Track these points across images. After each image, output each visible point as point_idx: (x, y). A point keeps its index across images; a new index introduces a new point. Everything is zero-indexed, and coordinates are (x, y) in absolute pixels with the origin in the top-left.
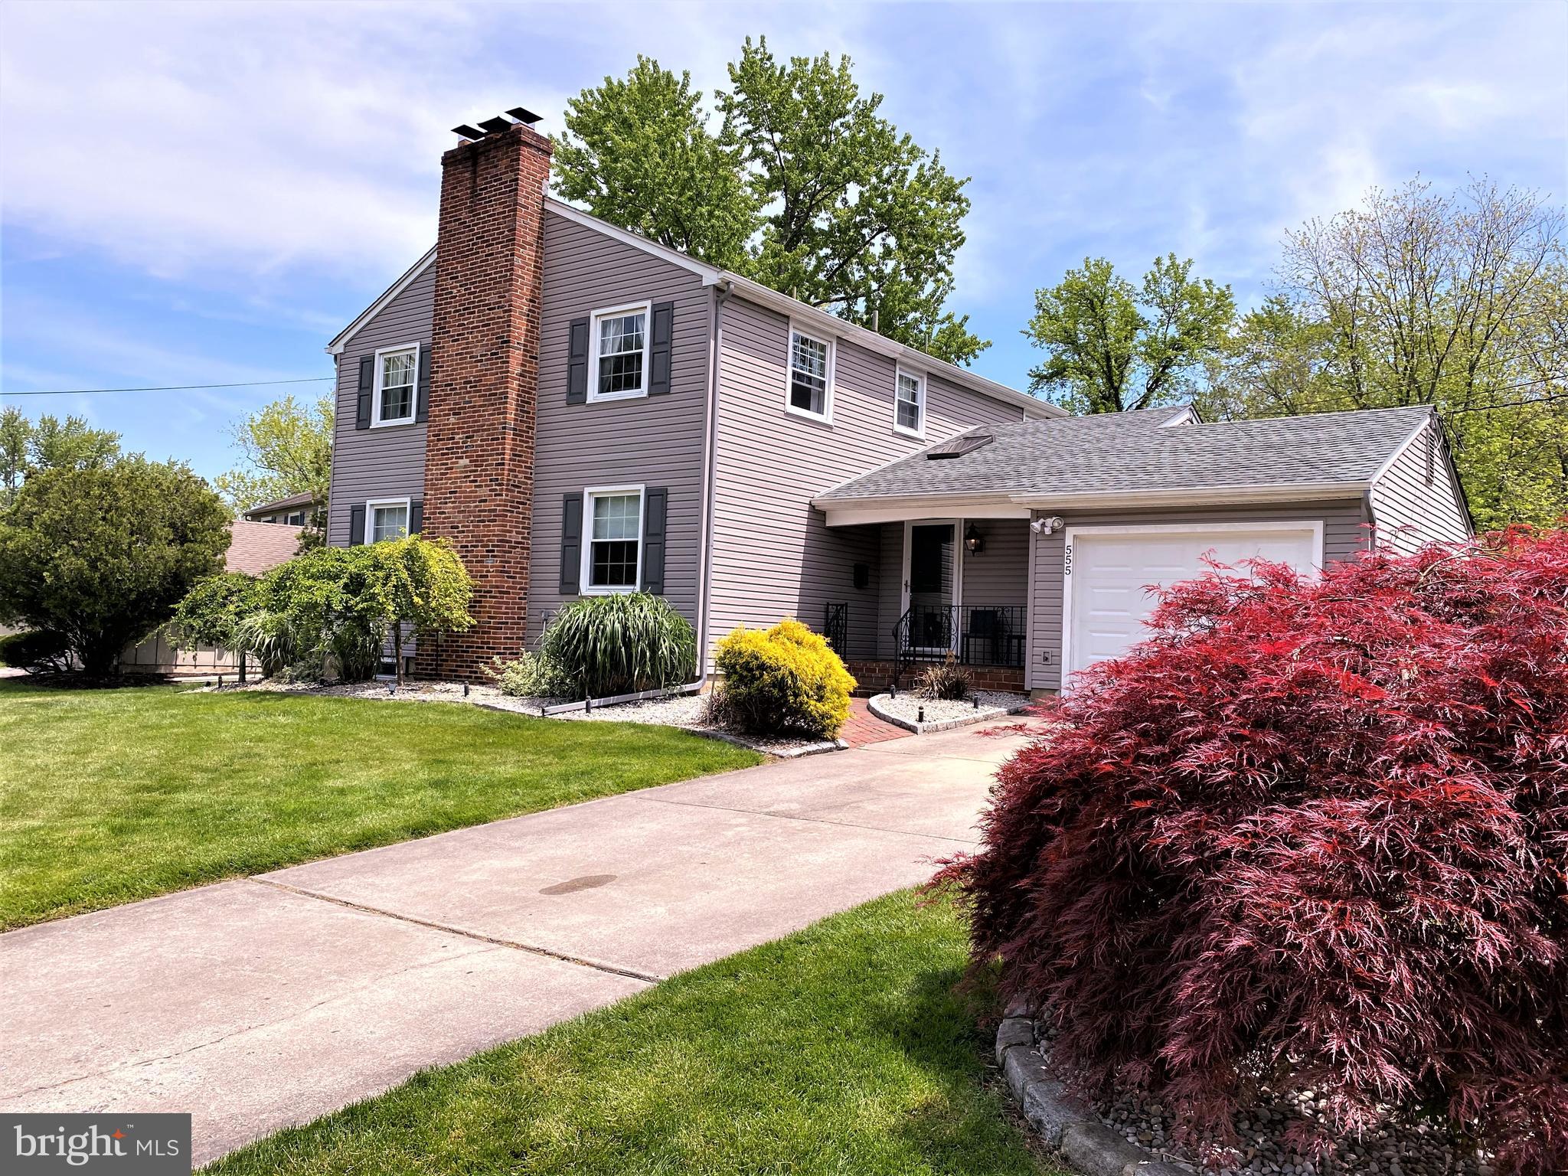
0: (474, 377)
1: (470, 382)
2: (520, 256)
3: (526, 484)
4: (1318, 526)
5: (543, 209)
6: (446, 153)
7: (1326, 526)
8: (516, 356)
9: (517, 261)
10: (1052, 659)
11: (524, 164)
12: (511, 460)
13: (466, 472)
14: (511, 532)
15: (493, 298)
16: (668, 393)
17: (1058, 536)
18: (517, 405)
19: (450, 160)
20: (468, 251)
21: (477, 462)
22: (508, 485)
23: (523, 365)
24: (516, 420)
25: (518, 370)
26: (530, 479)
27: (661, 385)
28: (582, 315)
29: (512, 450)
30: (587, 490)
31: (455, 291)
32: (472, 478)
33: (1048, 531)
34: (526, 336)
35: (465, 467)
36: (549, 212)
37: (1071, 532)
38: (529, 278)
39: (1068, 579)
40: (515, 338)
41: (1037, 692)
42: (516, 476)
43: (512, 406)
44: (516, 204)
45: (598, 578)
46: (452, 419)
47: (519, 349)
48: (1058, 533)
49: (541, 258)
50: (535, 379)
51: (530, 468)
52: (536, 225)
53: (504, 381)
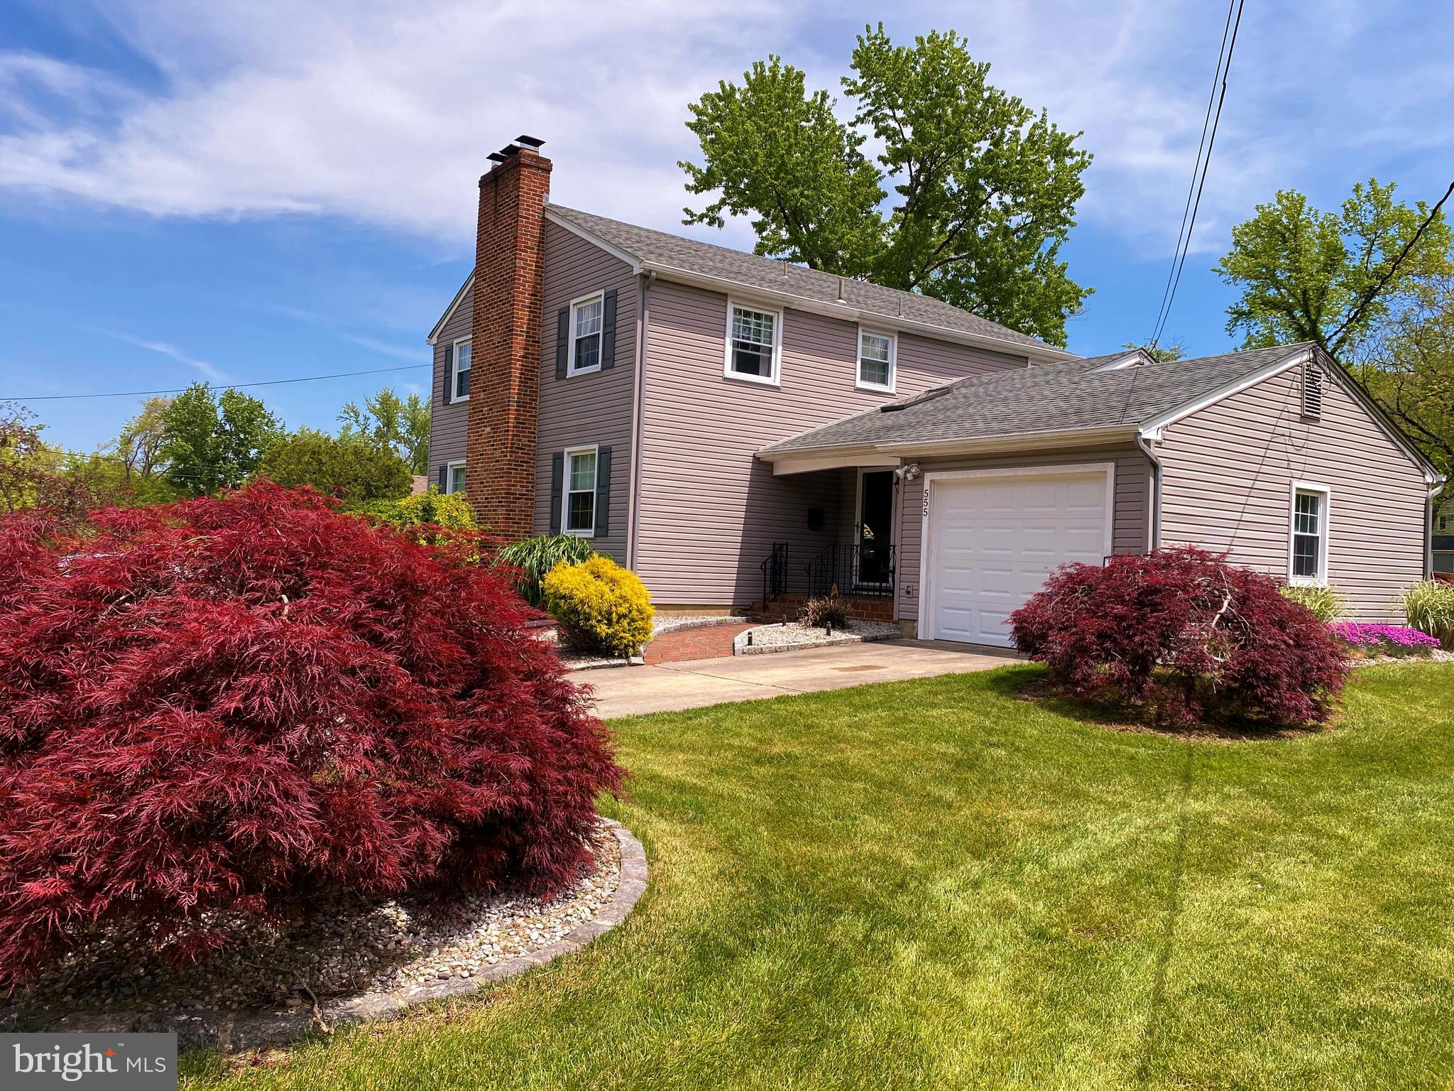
0: (495, 360)
1: (491, 364)
2: (522, 259)
3: (530, 446)
4: (1110, 468)
5: (544, 218)
6: (482, 177)
7: (1117, 467)
8: (520, 340)
9: (520, 263)
10: (913, 593)
11: (524, 183)
12: (514, 427)
13: (489, 438)
14: (516, 486)
15: (504, 296)
16: (613, 367)
17: (918, 481)
18: (520, 382)
19: (485, 183)
21: (495, 429)
22: (512, 448)
23: (525, 349)
24: (518, 394)
25: (521, 353)
26: (533, 442)
27: (609, 363)
28: (565, 304)
29: (515, 419)
30: (567, 450)
31: (485, 290)
32: (492, 443)
33: (909, 476)
34: (529, 324)
35: (489, 433)
36: (548, 220)
37: (928, 477)
38: (530, 277)
39: (925, 520)
40: (518, 326)
41: (903, 622)
42: (520, 440)
43: (516, 382)
44: (518, 216)
45: (573, 523)
46: (482, 395)
47: (523, 336)
48: (918, 478)
49: (542, 259)
50: (538, 359)
51: (534, 433)
52: (536, 232)
53: (509, 364)
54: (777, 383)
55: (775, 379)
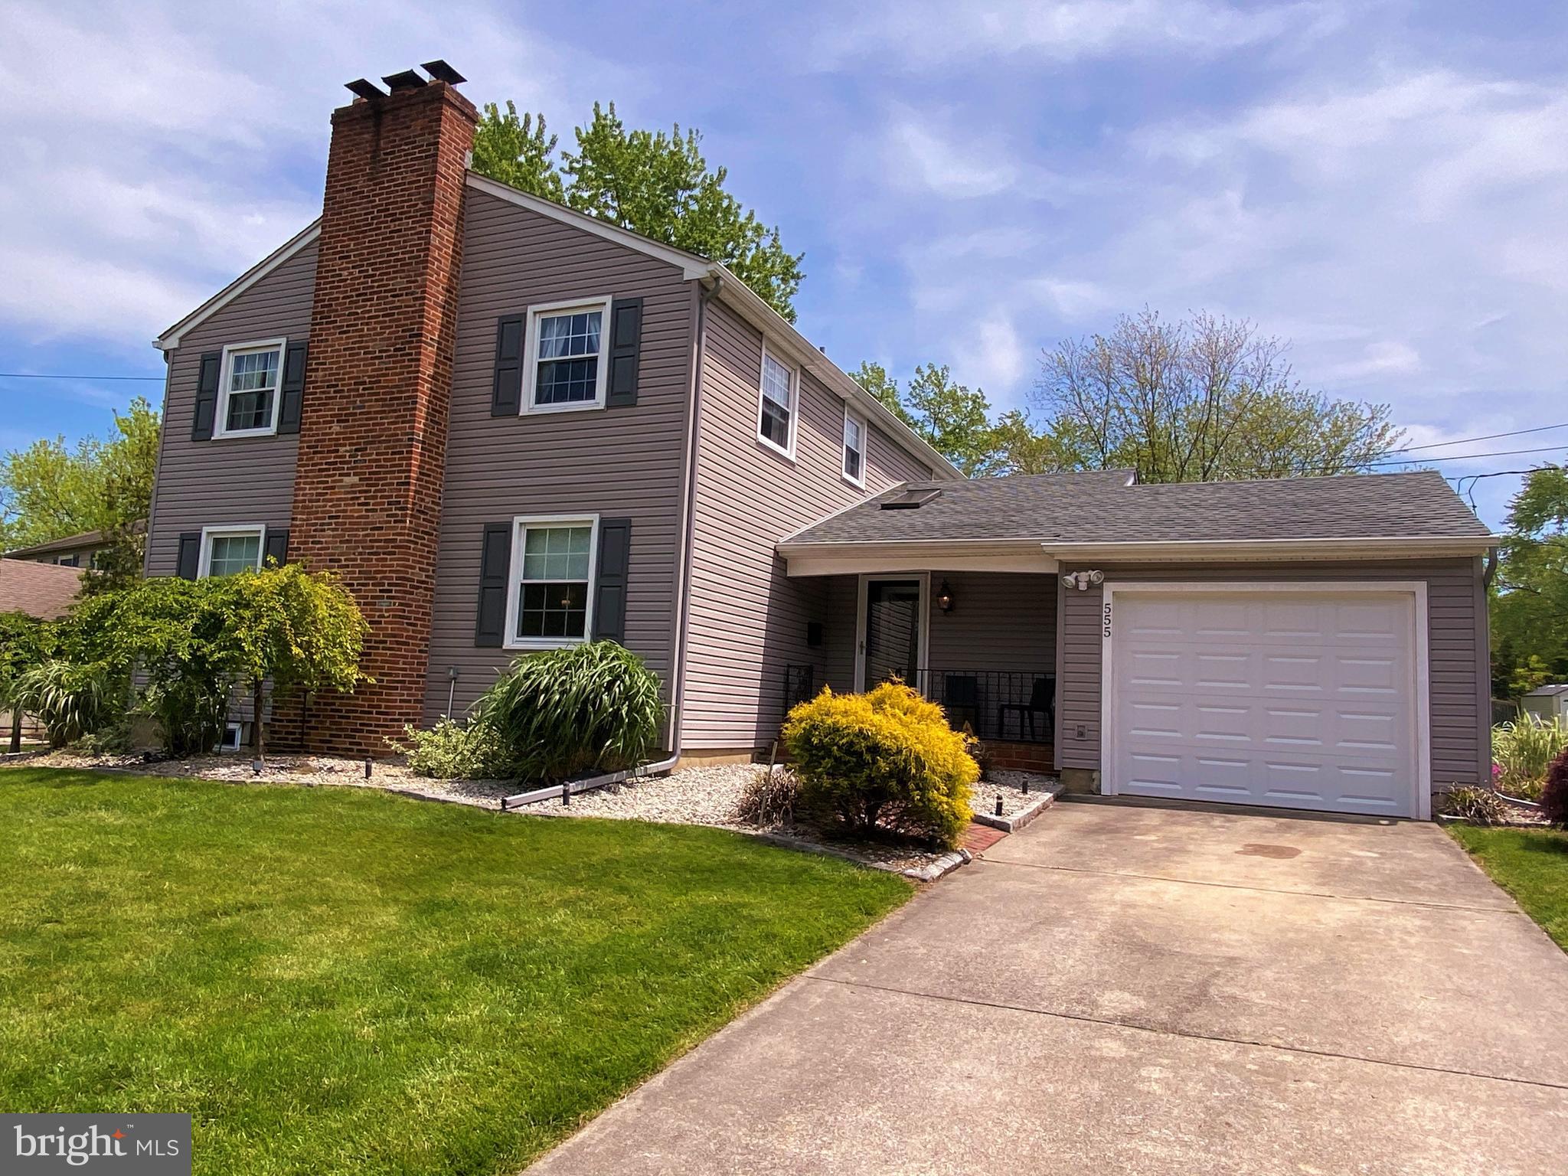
0: (369, 377)
1: (364, 383)
2: (438, 235)
3: (434, 510)
4: (1421, 588)
5: (465, 185)
6: (337, 110)
7: (1430, 588)
8: (429, 353)
9: (435, 241)
10: (1089, 734)
11: (445, 126)
12: (418, 479)
13: (355, 492)
14: (414, 568)
15: (400, 283)
16: (634, 405)
17: (1093, 592)
18: (428, 413)
19: (340, 118)
20: (365, 226)
21: (370, 480)
22: (413, 510)
23: (436, 366)
24: (425, 431)
25: (431, 371)
26: (438, 504)
27: (623, 394)
28: (518, 310)
29: (419, 467)
30: (518, 520)
31: (345, 273)
32: (362, 500)
33: (1083, 586)
34: (441, 331)
35: (353, 486)
36: (472, 189)
37: (1109, 589)
38: (446, 264)
39: (1107, 644)
40: (429, 331)
41: (1068, 772)
42: (423, 500)
43: (422, 413)
44: (436, 172)
45: (528, 627)
46: (336, 427)
47: (433, 346)
48: (1095, 588)
49: (460, 242)
50: (448, 385)
51: (439, 492)
52: (456, 201)
53: (413, 382)
54: (793, 458)
55: (790, 453)
